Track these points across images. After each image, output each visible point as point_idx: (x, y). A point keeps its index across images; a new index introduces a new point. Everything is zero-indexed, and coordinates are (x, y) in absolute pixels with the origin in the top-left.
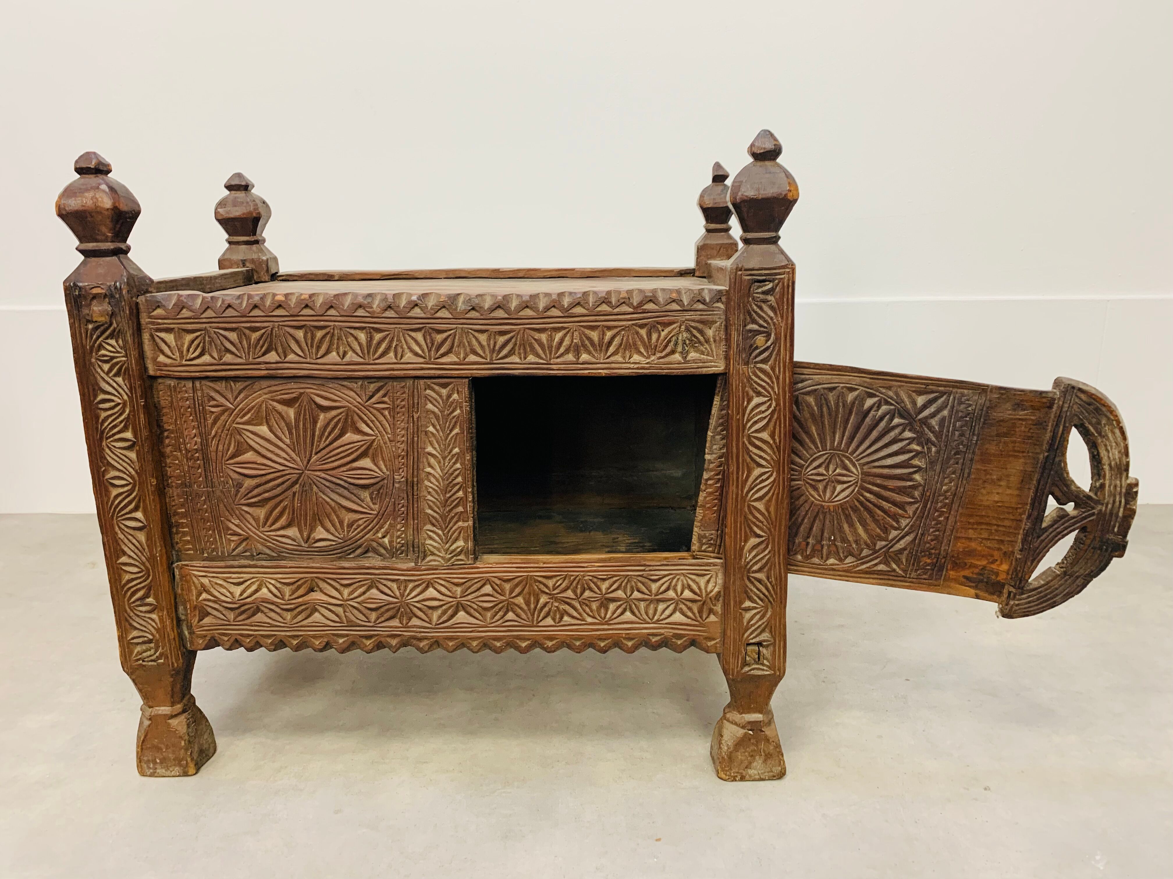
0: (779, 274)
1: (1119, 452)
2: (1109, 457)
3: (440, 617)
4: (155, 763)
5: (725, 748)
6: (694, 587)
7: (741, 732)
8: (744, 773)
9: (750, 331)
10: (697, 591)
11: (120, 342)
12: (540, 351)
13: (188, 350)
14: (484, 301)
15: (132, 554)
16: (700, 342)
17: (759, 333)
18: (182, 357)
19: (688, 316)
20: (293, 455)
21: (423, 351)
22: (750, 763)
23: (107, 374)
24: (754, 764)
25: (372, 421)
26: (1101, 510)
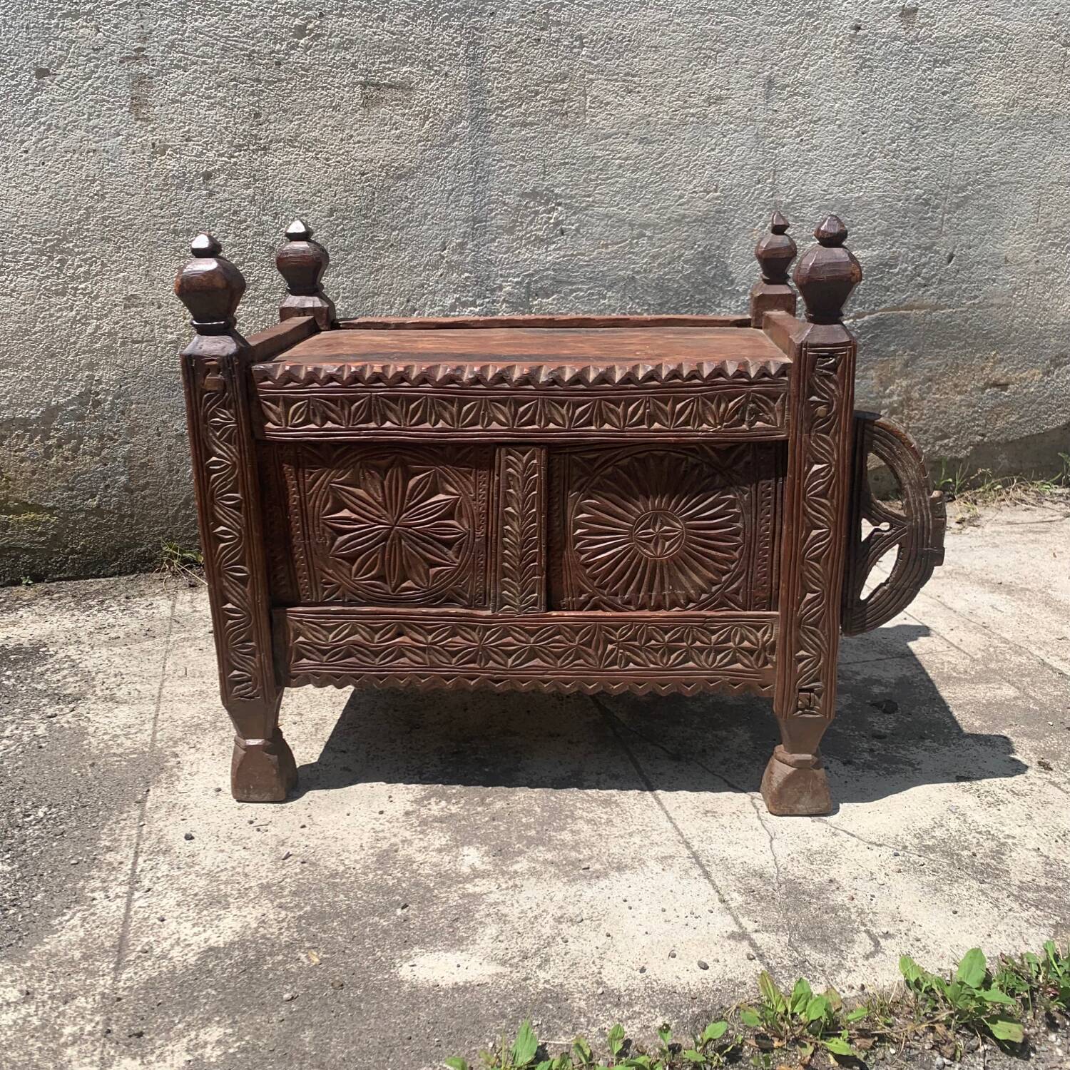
0: (842, 351)
1: (916, 471)
2: (908, 477)
3: (514, 661)
4: (249, 789)
5: (775, 785)
6: (752, 637)
7: (791, 770)
8: (793, 807)
9: (813, 402)
10: (754, 640)
11: (232, 411)
12: (615, 420)
13: (293, 418)
14: (564, 373)
15: (235, 600)
16: (764, 411)
17: (820, 404)
18: (287, 425)
19: (754, 388)
20: (385, 512)
21: (507, 419)
22: (799, 798)
23: (219, 438)
24: (803, 799)
25: (457, 482)
26: (911, 526)
